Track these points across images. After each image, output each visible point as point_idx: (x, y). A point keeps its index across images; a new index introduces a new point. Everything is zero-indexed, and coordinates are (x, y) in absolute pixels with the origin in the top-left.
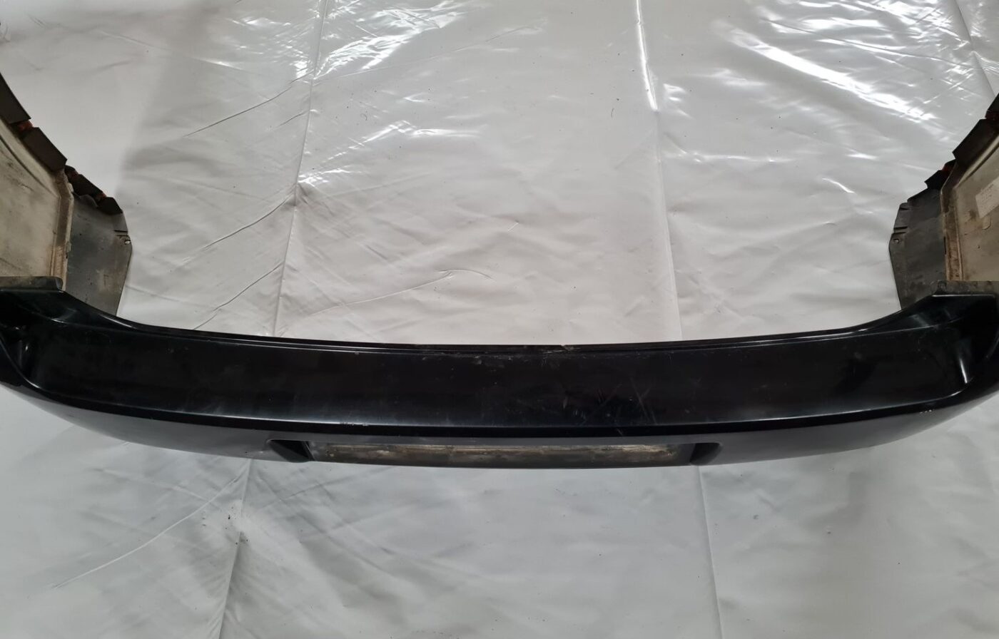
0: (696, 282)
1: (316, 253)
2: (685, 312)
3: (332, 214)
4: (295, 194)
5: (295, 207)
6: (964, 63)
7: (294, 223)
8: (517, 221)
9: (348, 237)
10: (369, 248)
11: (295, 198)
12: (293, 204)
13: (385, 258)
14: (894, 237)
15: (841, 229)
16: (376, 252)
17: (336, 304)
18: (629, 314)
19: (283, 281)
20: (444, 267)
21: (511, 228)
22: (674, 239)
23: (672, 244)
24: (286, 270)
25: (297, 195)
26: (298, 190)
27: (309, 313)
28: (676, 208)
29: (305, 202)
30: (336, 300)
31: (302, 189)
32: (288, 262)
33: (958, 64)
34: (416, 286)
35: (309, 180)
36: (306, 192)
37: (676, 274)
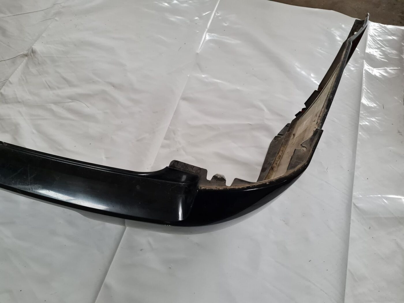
0: (175, 134)
1: (24, 79)
2: (163, 147)
3: (39, 63)
4: (28, 51)
5: (27, 57)
6: (356, 65)
7: (22, 64)
8: (113, 86)
9: (40, 75)
10: (46, 82)
11: (28, 53)
12: (26, 55)
13: (51, 88)
14: (276, 138)
15: (253, 128)
16: (47, 84)
17: (19, 102)
18: (138, 141)
19: (4, 87)
20: (72, 98)
21: (109, 89)
22: (176, 113)
23: (174, 114)
24: (8, 82)
25: (29, 52)
26: (31, 50)
27: (6, 103)
28: (184, 99)
29: (31, 56)
30: (20, 100)
31: (32, 50)
32: (10, 79)
33: (353, 64)
34: (55, 103)
35: (38, 47)
36: (33, 52)
37: (169, 128)
